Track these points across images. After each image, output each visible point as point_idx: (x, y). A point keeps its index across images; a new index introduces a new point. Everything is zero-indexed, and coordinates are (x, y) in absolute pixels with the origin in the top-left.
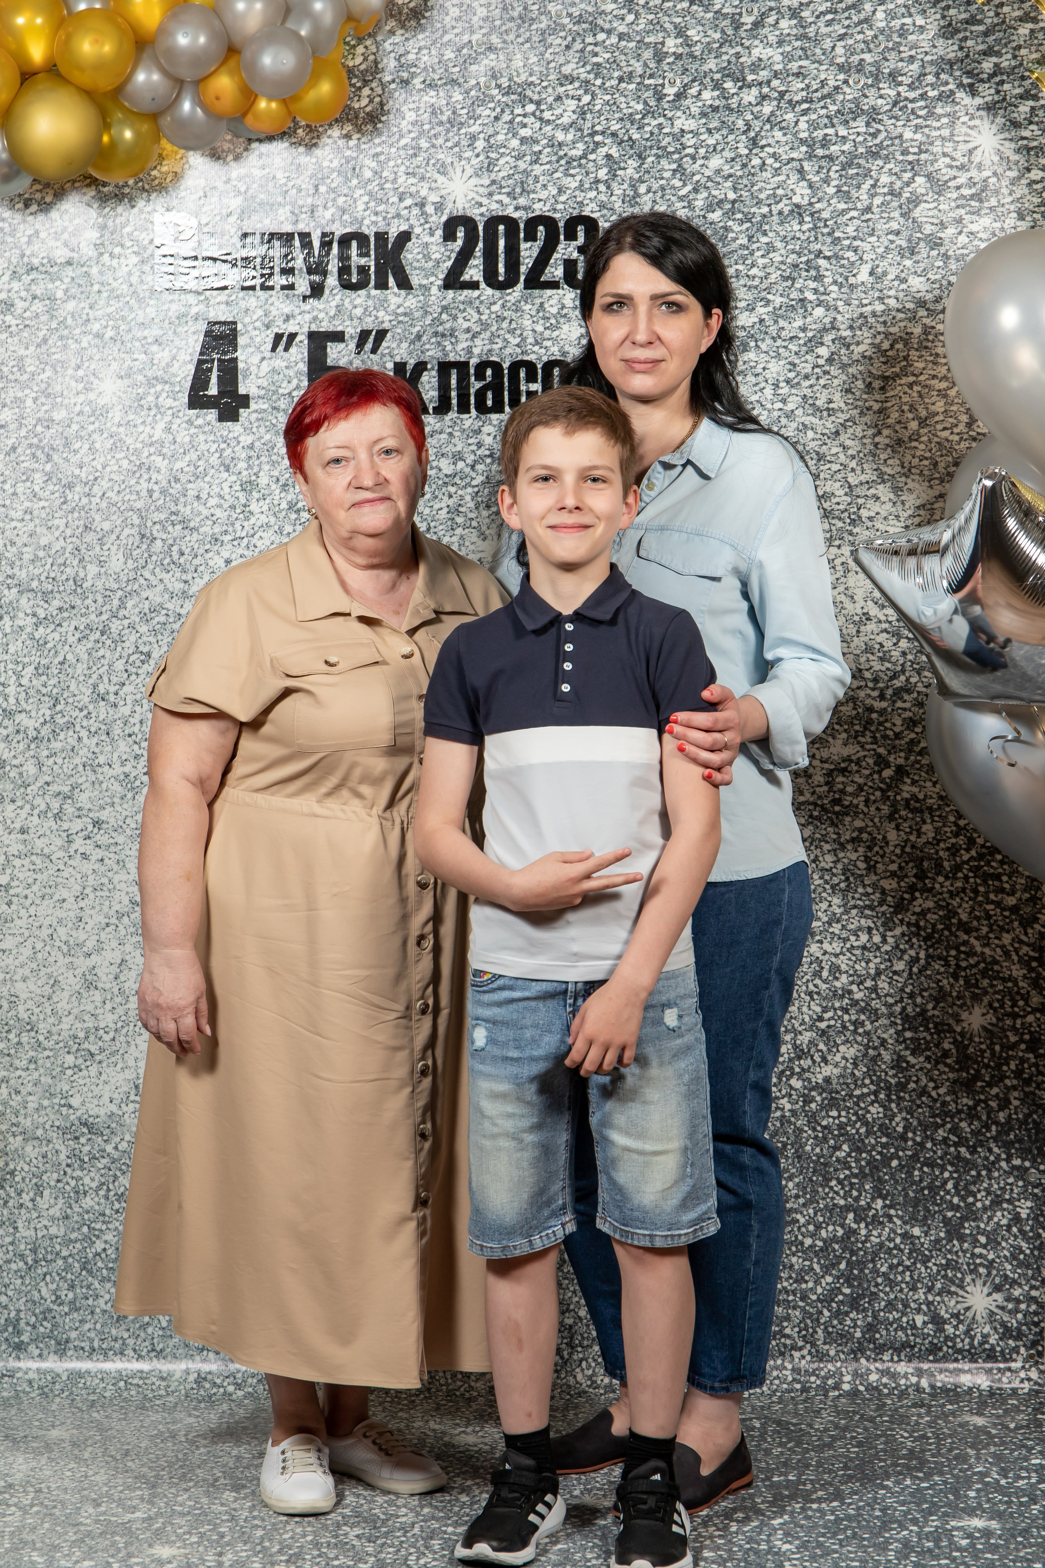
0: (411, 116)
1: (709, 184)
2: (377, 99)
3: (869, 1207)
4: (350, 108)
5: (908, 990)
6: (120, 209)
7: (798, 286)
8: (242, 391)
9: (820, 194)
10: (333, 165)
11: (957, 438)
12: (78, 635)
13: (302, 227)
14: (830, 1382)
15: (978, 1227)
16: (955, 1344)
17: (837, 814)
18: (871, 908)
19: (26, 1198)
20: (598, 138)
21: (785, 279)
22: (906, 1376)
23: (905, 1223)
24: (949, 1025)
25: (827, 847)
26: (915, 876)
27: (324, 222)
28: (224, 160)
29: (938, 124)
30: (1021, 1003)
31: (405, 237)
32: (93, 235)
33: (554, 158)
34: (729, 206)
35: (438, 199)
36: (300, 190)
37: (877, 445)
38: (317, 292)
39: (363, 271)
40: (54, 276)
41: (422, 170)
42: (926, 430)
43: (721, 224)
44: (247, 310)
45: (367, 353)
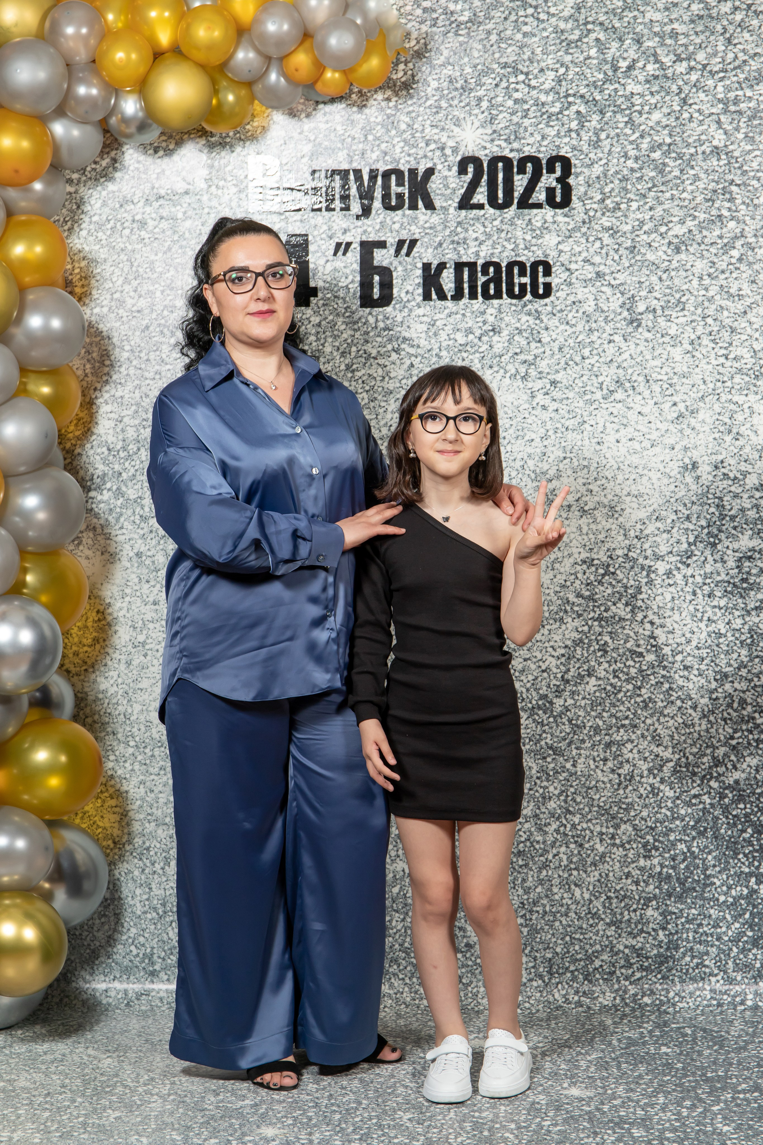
0: (434, 84)
1: (652, 132)
2: (410, 72)
4: (390, 79)
6: (223, 153)
7: (716, 205)
8: (312, 284)
9: (733, 139)
10: (378, 120)
13: (355, 165)
14: (738, 999)
17: (745, 589)
19: (158, 867)
20: (571, 99)
21: (707, 200)
25: (737, 613)
27: (371, 161)
28: (299, 117)
31: (430, 172)
32: (204, 172)
33: (539, 114)
34: (666, 148)
35: (454, 144)
36: (354, 139)
38: (366, 213)
39: (400, 196)
40: (176, 203)
41: (443, 123)
43: (661, 161)
44: (316, 226)
45: (402, 257)
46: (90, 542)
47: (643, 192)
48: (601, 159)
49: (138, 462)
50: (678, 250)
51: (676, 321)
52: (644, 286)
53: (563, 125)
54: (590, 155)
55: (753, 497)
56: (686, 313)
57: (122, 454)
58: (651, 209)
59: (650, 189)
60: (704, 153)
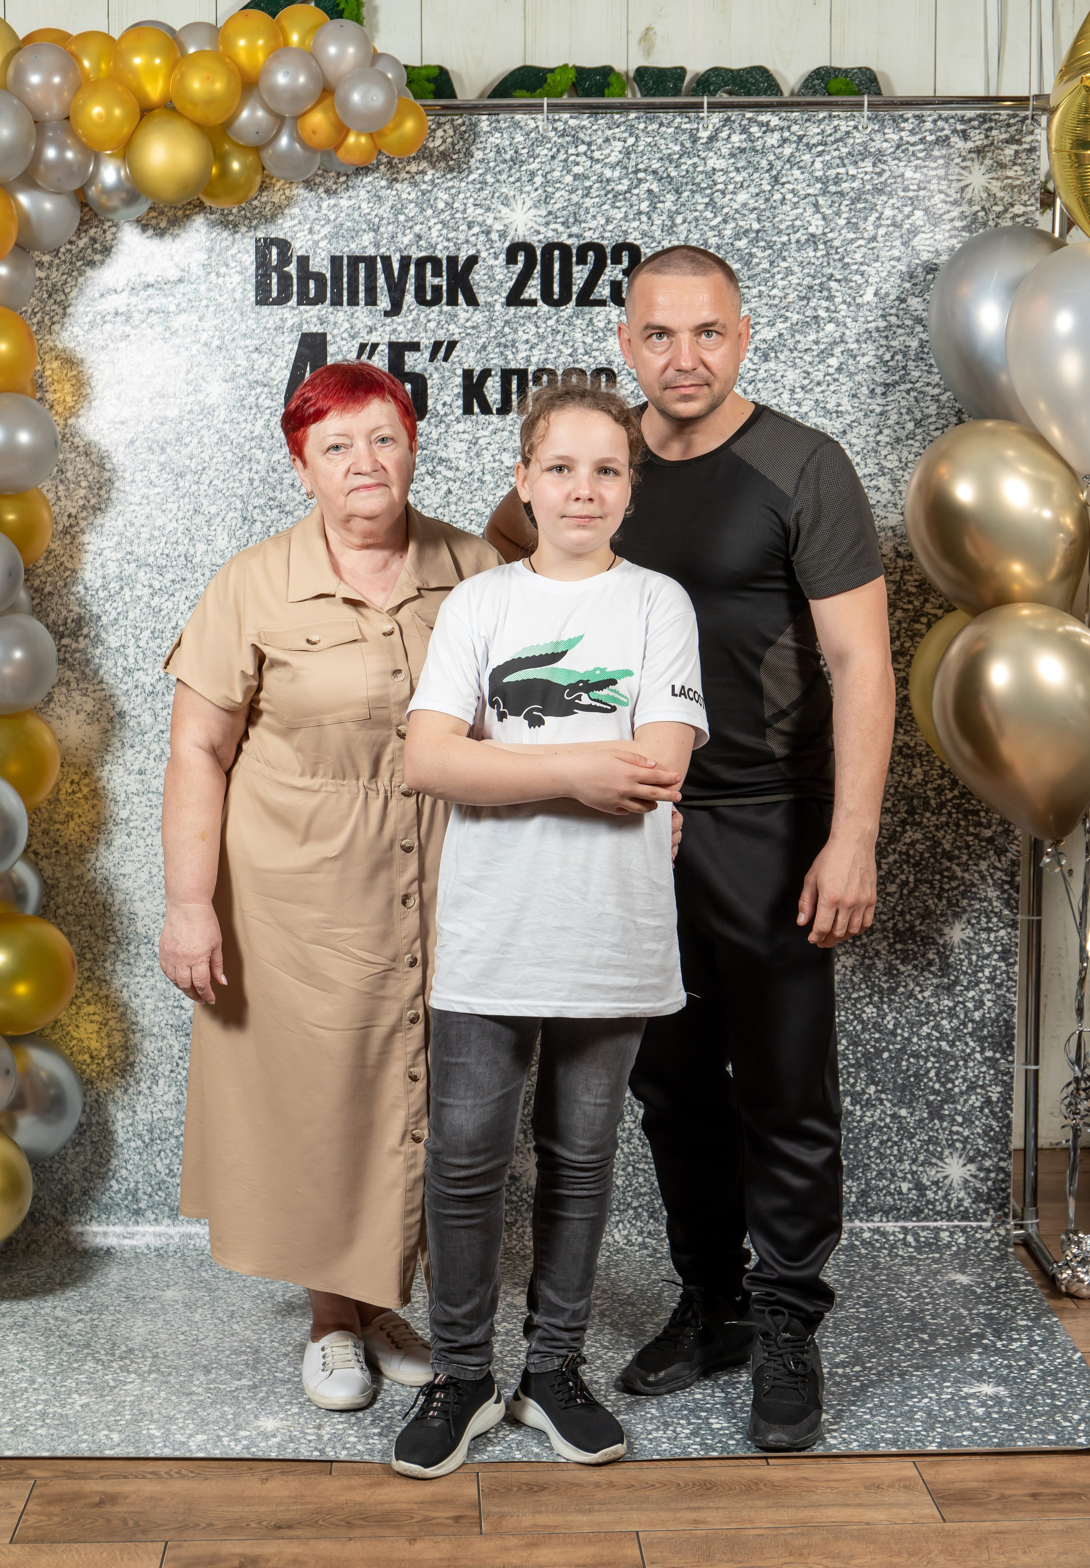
0: (479, 155)
1: (737, 216)
2: (449, 140)
3: (864, 1092)
4: (425, 147)
5: (899, 909)
6: (225, 234)
7: (812, 304)
9: (832, 225)
10: (411, 197)
12: (188, 604)
13: (383, 250)
15: (956, 1109)
16: (935, 1206)
19: (144, 1086)
20: (641, 175)
21: (802, 298)
22: (894, 1234)
23: (894, 1105)
24: (933, 938)
26: (906, 812)
27: (403, 246)
28: (316, 192)
29: (935, 165)
30: (995, 920)
31: (472, 260)
32: (202, 257)
33: (603, 192)
34: (754, 235)
35: (502, 228)
36: (382, 219)
37: (878, 443)
38: (396, 308)
39: (437, 289)
40: (168, 292)
41: (488, 202)
42: (920, 430)
43: (747, 251)
44: (335, 324)
45: (439, 362)
46: (63, 698)
49: (121, 604)
50: (766, 358)
53: (631, 206)
57: (102, 594)
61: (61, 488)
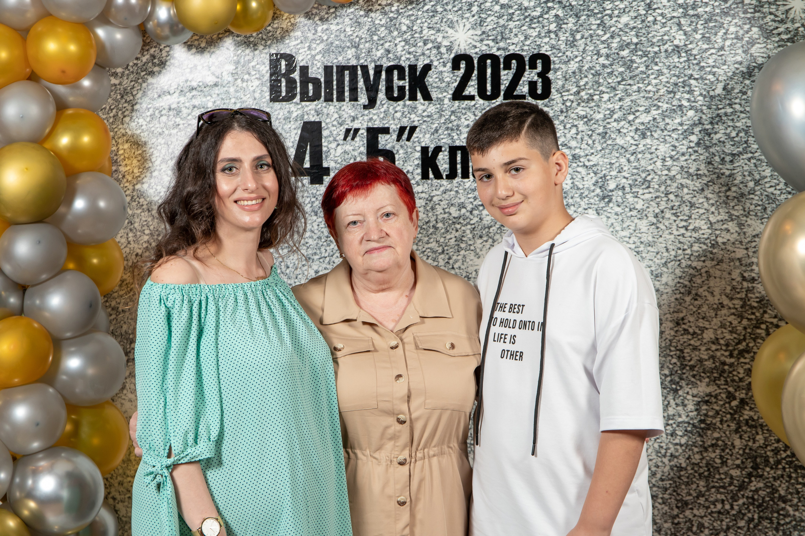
1: (621, 33)
6: (248, 51)
7: (677, 97)
8: (325, 165)
9: (691, 39)
10: (382, 23)
11: (778, 192)
13: (362, 61)
17: (702, 429)
18: (724, 487)
21: (670, 92)
25: (696, 450)
26: (752, 467)
27: (376, 58)
28: (313, 20)
31: (427, 68)
32: (231, 67)
33: (522, 17)
34: (634, 47)
35: (448, 44)
36: (361, 38)
37: (727, 197)
38: (372, 103)
39: (401, 89)
40: (207, 94)
41: (438, 26)
42: (759, 188)
43: (628, 58)
44: (328, 114)
45: (403, 142)
47: (613, 85)
48: (576, 57)
50: (644, 136)
51: (642, 197)
52: (614, 166)
54: (567, 53)
55: (709, 349)
56: (651, 190)
58: (620, 100)
59: (619, 83)
60: (666, 51)
61: (131, 235)
